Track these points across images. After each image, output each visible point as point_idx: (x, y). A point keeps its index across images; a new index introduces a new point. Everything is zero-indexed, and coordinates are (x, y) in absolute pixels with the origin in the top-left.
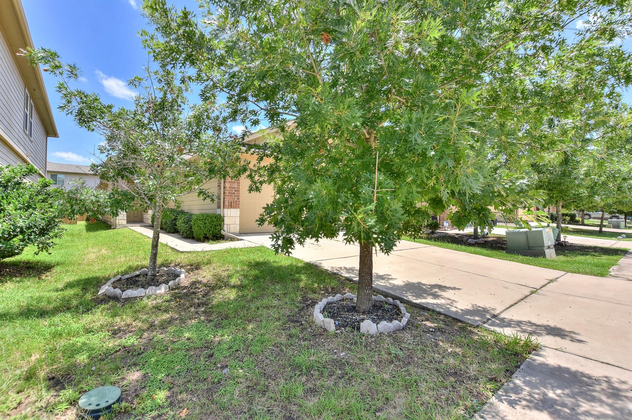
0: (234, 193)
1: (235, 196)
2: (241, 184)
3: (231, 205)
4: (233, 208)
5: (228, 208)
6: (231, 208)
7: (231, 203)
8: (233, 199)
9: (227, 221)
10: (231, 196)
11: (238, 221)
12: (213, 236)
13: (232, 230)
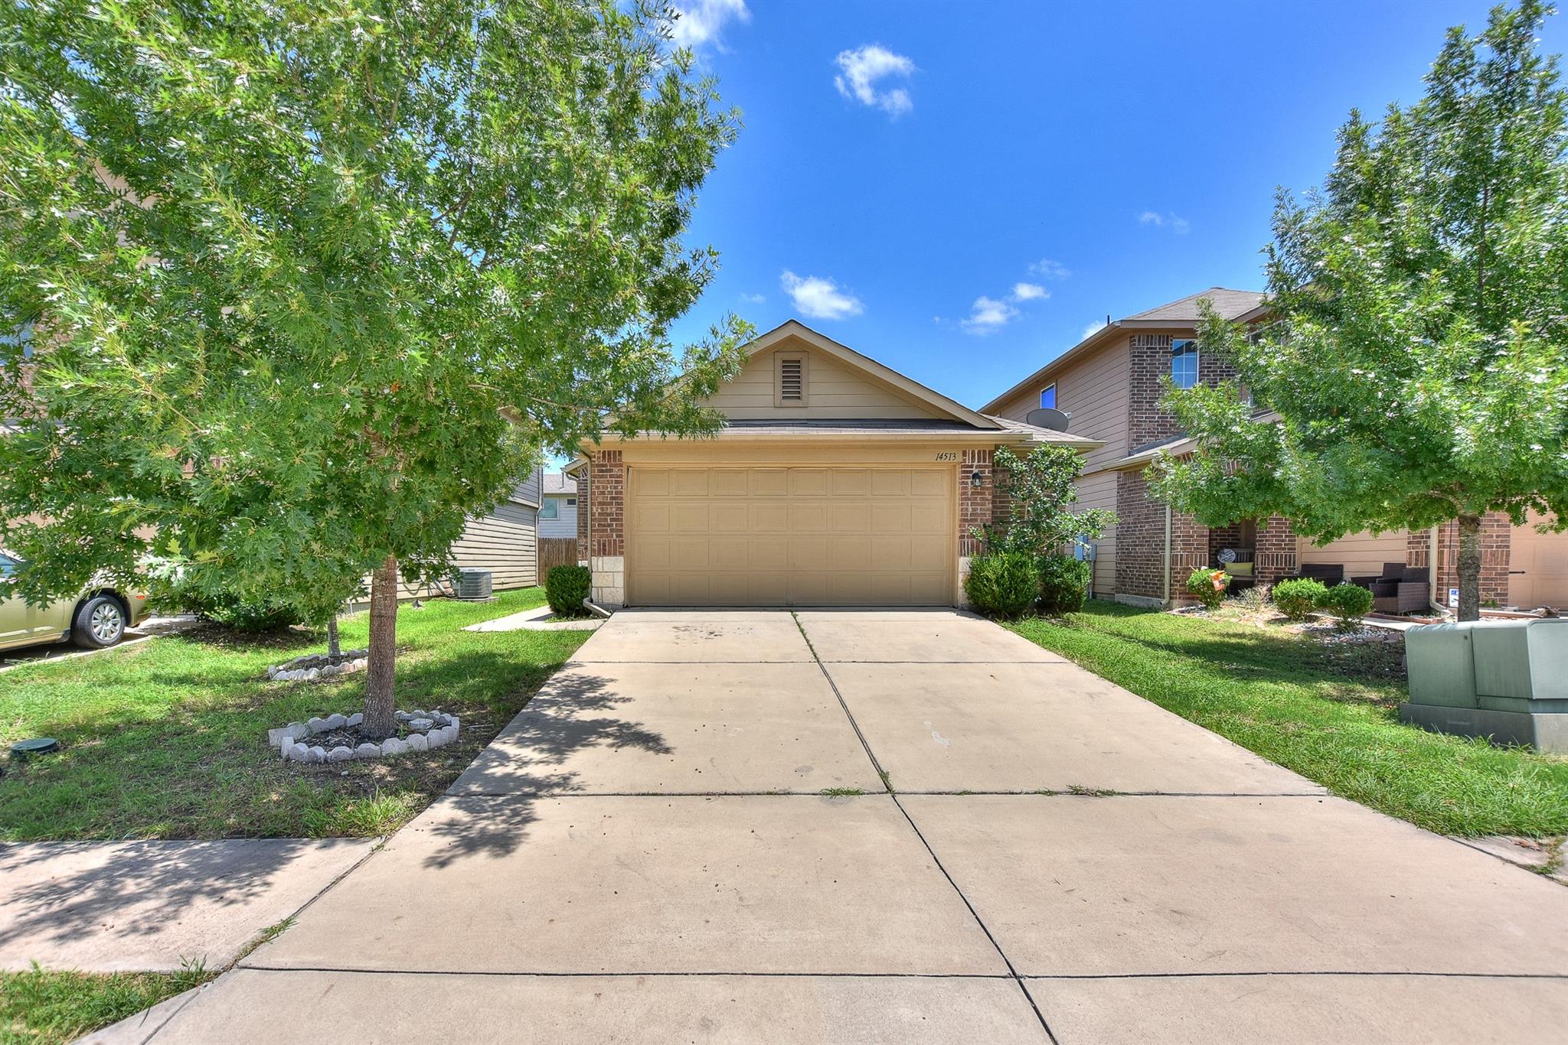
0: (609, 525)
1: (612, 530)
2: (624, 506)
3: (604, 550)
4: (609, 554)
5: (599, 555)
6: (604, 554)
7: (604, 545)
8: (607, 536)
9: (596, 580)
10: (603, 531)
11: (620, 581)
12: (568, 608)
13: (608, 599)
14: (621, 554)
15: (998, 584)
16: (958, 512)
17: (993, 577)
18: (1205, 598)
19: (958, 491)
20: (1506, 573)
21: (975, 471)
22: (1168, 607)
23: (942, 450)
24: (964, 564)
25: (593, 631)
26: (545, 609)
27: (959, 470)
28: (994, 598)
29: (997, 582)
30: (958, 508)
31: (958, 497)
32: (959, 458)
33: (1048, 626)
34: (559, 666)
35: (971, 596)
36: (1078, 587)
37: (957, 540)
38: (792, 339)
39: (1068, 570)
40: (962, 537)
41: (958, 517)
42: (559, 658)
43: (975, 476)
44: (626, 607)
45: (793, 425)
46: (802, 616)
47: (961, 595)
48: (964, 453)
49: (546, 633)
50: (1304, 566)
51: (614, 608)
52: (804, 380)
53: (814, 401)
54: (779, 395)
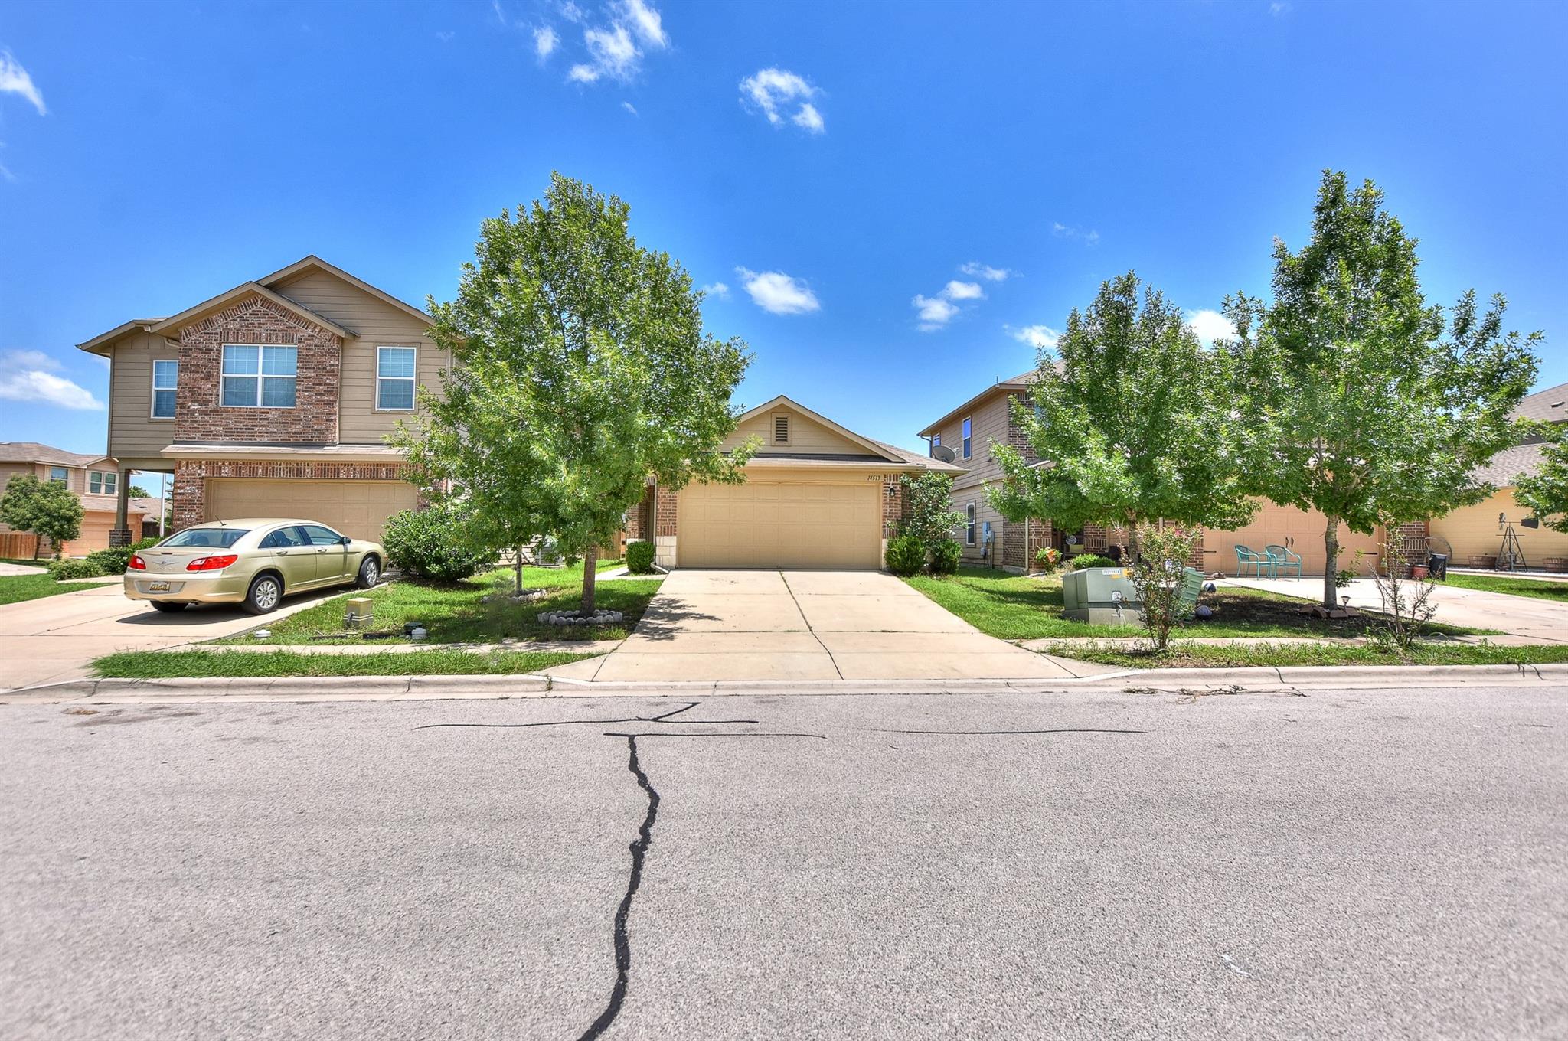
0: (668, 517)
1: (670, 520)
2: (677, 505)
3: (665, 532)
4: (668, 535)
5: (661, 535)
6: (665, 535)
7: (665, 529)
9: (659, 551)
10: (664, 520)
11: (674, 552)
12: (641, 569)
13: (666, 563)
14: (675, 534)
15: (901, 556)
16: (882, 512)
17: (898, 551)
18: (1045, 567)
19: (882, 499)
20: (1201, 552)
21: (892, 487)
22: (1028, 573)
23: (872, 475)
24: (885, 542)
25: (663, 581)
26: (625, 569)
27: (882, 486)
28: (899, 563)
29: (900, 553)
30: (882, 509)
31: (882, 503)
32: (882, 479)
33: (933, 582)
34: (654, 595)
35: (888, 563)
36: (953, 557)
37: (881, 529)
38: (782, 405)
39: (947, 548)
40: (884, 527)
41: (882, 514)
42: (652, 592)
43: (892, 490)
44: (677, 568)
45: (782, 457)
46: (786, 574)
47: (883, 563)
48: (885, 476)
49: (636, 581)
50: (1111, 547)
51: (670, 569)
52: (789, 430)
53: (795, 443)
54: (774, 438)
